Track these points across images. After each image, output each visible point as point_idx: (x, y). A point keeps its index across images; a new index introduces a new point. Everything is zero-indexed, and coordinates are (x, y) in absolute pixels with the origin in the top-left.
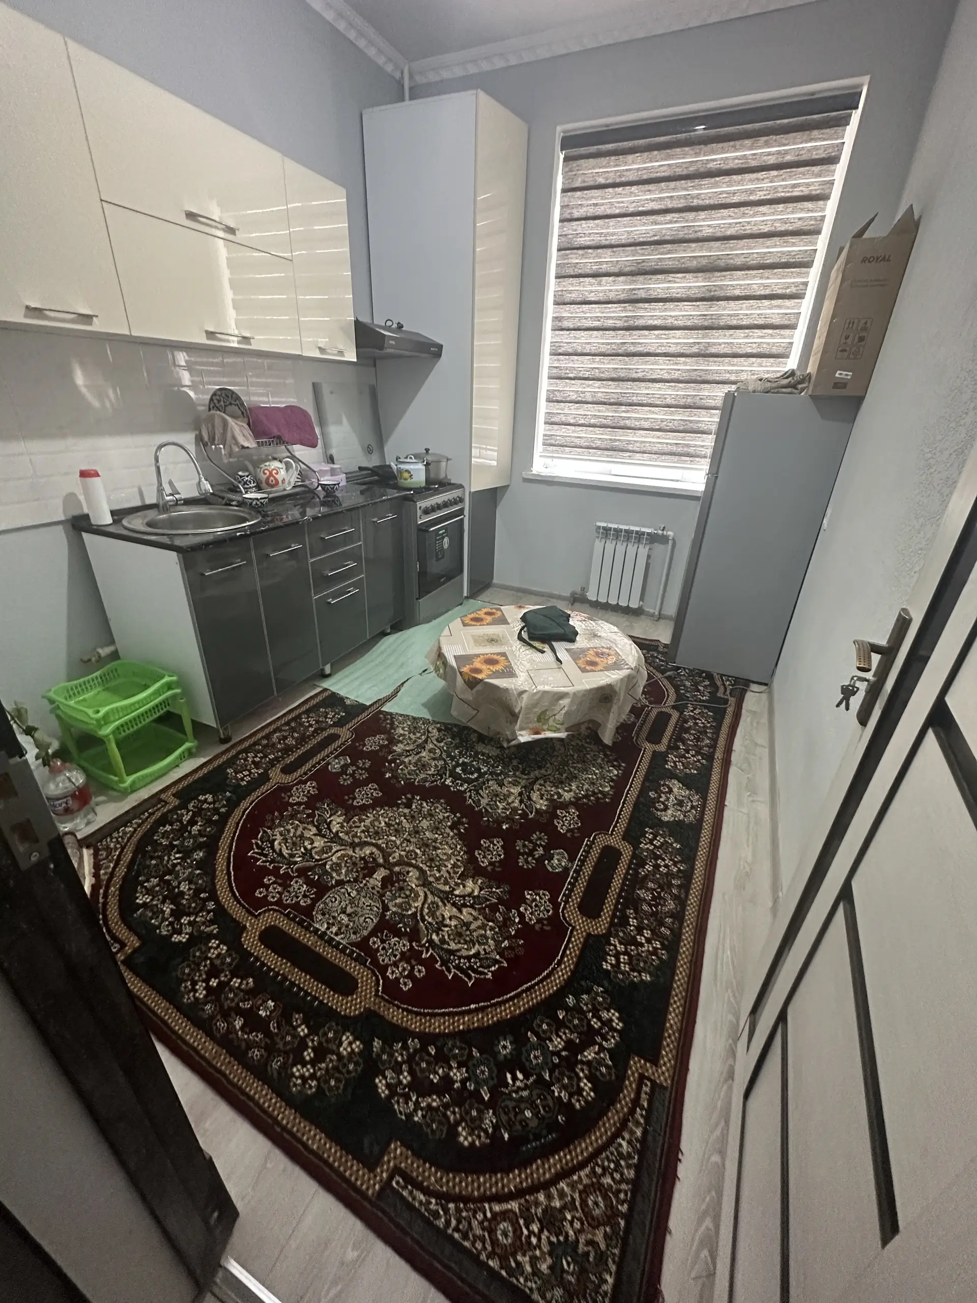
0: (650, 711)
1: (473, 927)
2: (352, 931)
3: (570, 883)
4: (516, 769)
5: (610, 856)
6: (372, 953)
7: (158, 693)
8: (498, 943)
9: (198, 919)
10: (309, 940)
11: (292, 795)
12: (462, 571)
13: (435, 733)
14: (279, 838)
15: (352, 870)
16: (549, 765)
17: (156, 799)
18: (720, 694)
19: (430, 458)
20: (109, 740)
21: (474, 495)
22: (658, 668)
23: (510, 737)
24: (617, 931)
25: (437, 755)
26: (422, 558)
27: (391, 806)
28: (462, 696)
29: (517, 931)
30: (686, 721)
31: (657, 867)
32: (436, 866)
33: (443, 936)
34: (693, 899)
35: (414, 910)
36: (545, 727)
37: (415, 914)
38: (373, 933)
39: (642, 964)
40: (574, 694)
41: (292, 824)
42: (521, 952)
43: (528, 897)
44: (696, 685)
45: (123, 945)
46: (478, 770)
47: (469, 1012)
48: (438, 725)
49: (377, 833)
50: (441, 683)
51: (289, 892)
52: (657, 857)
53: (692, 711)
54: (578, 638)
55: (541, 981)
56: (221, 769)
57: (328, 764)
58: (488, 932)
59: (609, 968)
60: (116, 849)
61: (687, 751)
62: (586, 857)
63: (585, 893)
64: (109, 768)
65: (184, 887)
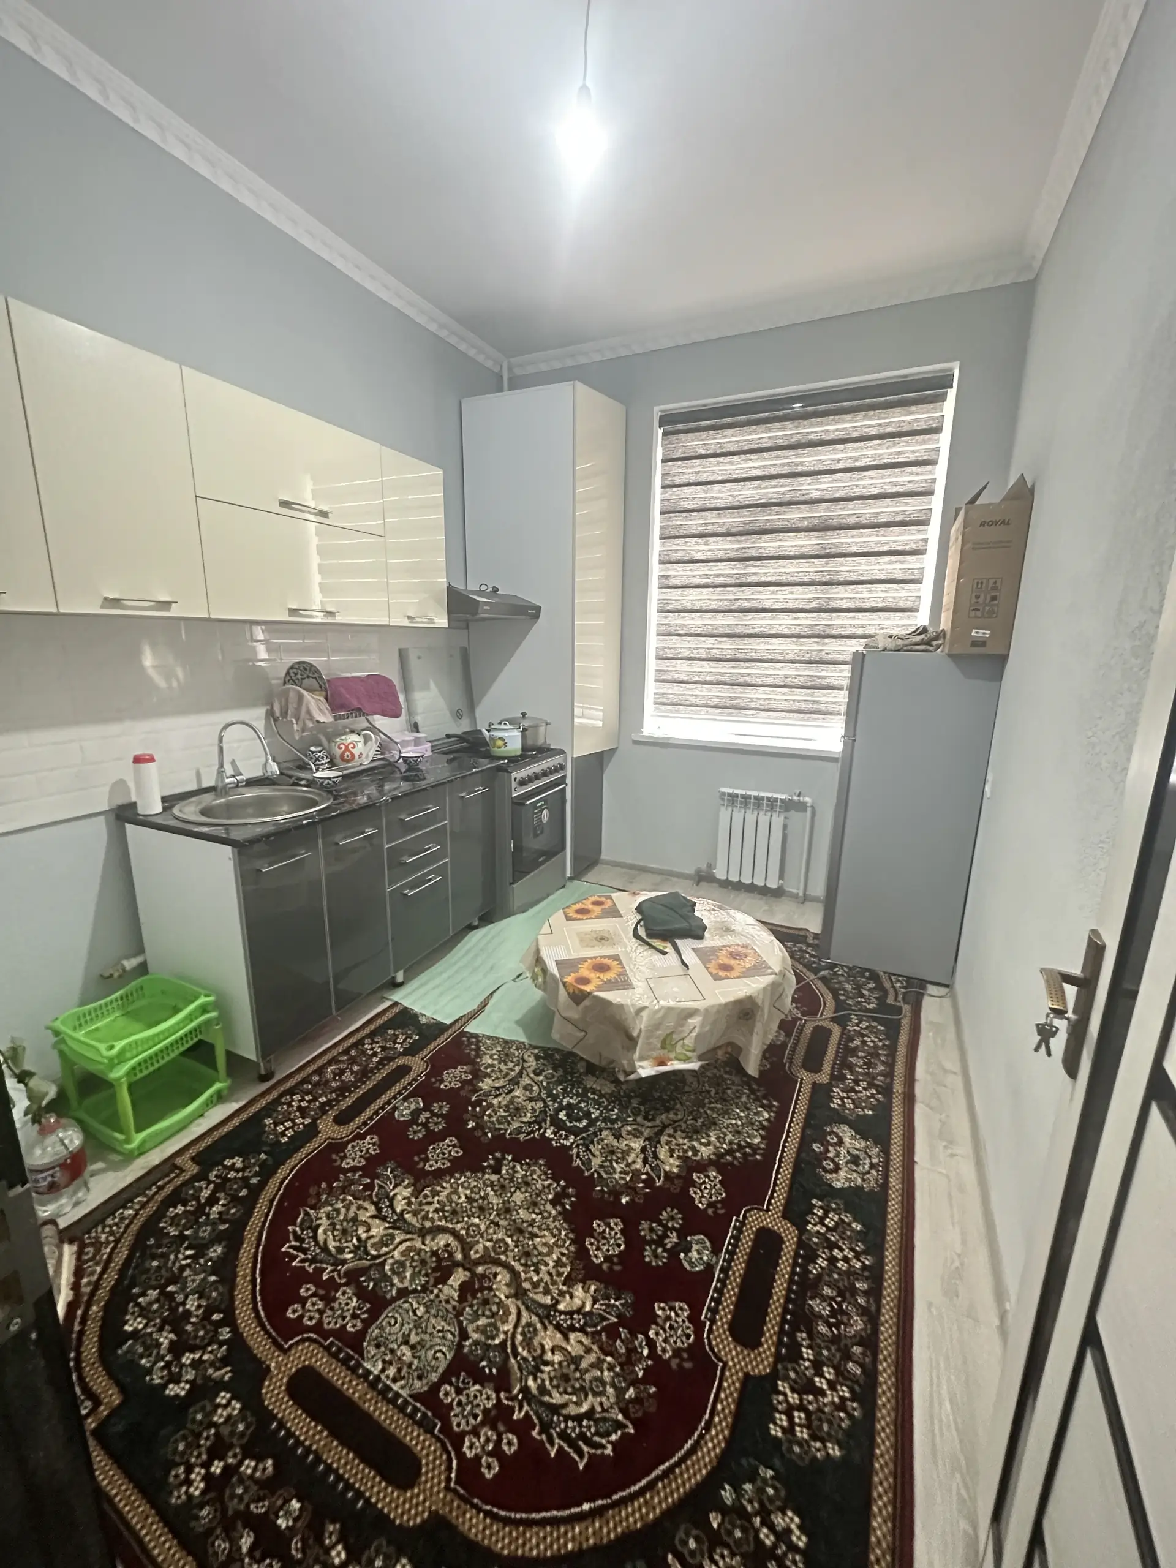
0: (804, 1026)
1: (584, 1365)
2: (416, 1374)
3: (716, 1290)
4: (636, 1114)
5: (768, 1242)
6: (442, 1411)
7: (190, 1018)
8: (620, 1392)
9: (205, 1357)
10: (354, 1390)
11: (345, 1157)
12: (564, 848)
13: (532, 1062)
14: (324, 1222)
15: (420, 1272)
16: (678, 1106)
17: (169, 1165)
18: (890, 1000)
19: (526, 723)
20: (120, 1085)
21: (576, 761)
22: (808, 966)
23: (628, 1069)
24: (787, 1370)
25: (535, 1094)
26: (516, 835)
27: (474, 1171)
28: (565, 1014)
29: (646, 1370)
30: (852, 1040)
31: (832, 1260)
32: (534, 1264)
33: (543, 1381)
34: (888, 1315)
35: (502, 1336)
36: (672, 1055)
37: (503, 1343)
38: (445, 1379)
39: (826, 1427)
40: (706, 1010)
41: (343, 1200)
42: (652, 1407)
43: (660, 1313)
44: (859, 987)
45: (97, 1402)
46: (588, 1114)
47: (581, 1517)
48: (536, 1051)
49: (454, 1212)
50: (539, 994)
51: (332, 1309)
52: (832, 1246)
53: (857, 1025)
54: (707, 934)
55: (682, 1460)
56: (257, 1118)
57: (395, 1108)
58: (606, 1373)
59: (780, 1434)
60: (108, 1243)
61: (857, 1082)
62: (736, 1246)
63: (737, 1305)
64: (114, 1122)
65: (192, 1304)
